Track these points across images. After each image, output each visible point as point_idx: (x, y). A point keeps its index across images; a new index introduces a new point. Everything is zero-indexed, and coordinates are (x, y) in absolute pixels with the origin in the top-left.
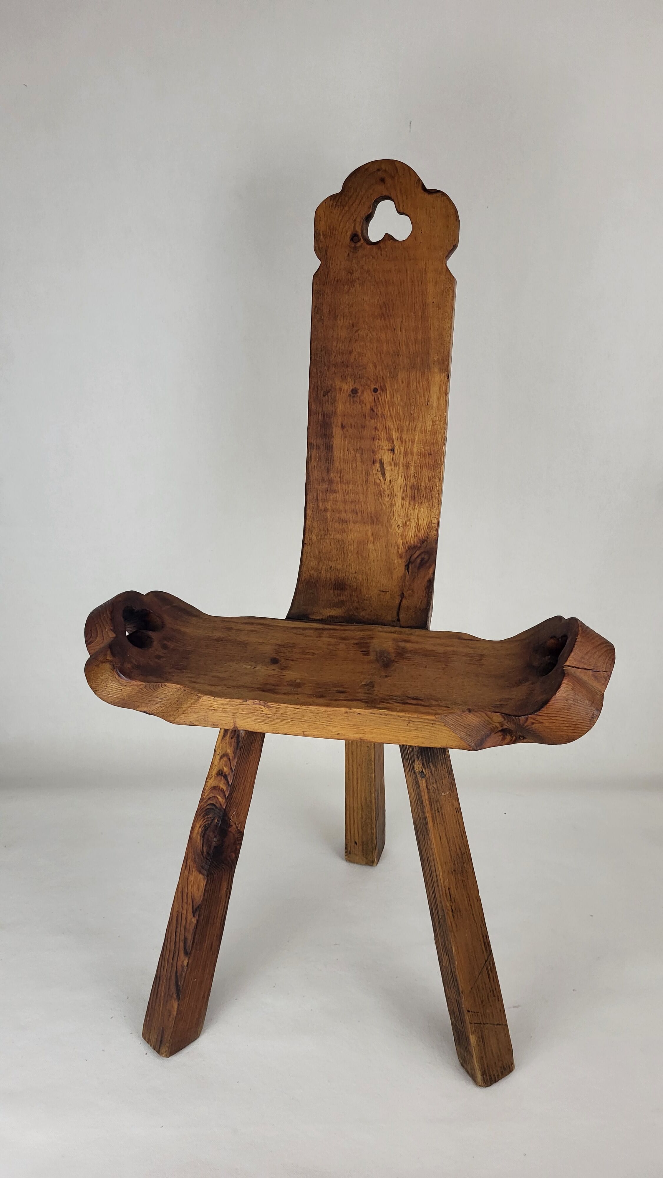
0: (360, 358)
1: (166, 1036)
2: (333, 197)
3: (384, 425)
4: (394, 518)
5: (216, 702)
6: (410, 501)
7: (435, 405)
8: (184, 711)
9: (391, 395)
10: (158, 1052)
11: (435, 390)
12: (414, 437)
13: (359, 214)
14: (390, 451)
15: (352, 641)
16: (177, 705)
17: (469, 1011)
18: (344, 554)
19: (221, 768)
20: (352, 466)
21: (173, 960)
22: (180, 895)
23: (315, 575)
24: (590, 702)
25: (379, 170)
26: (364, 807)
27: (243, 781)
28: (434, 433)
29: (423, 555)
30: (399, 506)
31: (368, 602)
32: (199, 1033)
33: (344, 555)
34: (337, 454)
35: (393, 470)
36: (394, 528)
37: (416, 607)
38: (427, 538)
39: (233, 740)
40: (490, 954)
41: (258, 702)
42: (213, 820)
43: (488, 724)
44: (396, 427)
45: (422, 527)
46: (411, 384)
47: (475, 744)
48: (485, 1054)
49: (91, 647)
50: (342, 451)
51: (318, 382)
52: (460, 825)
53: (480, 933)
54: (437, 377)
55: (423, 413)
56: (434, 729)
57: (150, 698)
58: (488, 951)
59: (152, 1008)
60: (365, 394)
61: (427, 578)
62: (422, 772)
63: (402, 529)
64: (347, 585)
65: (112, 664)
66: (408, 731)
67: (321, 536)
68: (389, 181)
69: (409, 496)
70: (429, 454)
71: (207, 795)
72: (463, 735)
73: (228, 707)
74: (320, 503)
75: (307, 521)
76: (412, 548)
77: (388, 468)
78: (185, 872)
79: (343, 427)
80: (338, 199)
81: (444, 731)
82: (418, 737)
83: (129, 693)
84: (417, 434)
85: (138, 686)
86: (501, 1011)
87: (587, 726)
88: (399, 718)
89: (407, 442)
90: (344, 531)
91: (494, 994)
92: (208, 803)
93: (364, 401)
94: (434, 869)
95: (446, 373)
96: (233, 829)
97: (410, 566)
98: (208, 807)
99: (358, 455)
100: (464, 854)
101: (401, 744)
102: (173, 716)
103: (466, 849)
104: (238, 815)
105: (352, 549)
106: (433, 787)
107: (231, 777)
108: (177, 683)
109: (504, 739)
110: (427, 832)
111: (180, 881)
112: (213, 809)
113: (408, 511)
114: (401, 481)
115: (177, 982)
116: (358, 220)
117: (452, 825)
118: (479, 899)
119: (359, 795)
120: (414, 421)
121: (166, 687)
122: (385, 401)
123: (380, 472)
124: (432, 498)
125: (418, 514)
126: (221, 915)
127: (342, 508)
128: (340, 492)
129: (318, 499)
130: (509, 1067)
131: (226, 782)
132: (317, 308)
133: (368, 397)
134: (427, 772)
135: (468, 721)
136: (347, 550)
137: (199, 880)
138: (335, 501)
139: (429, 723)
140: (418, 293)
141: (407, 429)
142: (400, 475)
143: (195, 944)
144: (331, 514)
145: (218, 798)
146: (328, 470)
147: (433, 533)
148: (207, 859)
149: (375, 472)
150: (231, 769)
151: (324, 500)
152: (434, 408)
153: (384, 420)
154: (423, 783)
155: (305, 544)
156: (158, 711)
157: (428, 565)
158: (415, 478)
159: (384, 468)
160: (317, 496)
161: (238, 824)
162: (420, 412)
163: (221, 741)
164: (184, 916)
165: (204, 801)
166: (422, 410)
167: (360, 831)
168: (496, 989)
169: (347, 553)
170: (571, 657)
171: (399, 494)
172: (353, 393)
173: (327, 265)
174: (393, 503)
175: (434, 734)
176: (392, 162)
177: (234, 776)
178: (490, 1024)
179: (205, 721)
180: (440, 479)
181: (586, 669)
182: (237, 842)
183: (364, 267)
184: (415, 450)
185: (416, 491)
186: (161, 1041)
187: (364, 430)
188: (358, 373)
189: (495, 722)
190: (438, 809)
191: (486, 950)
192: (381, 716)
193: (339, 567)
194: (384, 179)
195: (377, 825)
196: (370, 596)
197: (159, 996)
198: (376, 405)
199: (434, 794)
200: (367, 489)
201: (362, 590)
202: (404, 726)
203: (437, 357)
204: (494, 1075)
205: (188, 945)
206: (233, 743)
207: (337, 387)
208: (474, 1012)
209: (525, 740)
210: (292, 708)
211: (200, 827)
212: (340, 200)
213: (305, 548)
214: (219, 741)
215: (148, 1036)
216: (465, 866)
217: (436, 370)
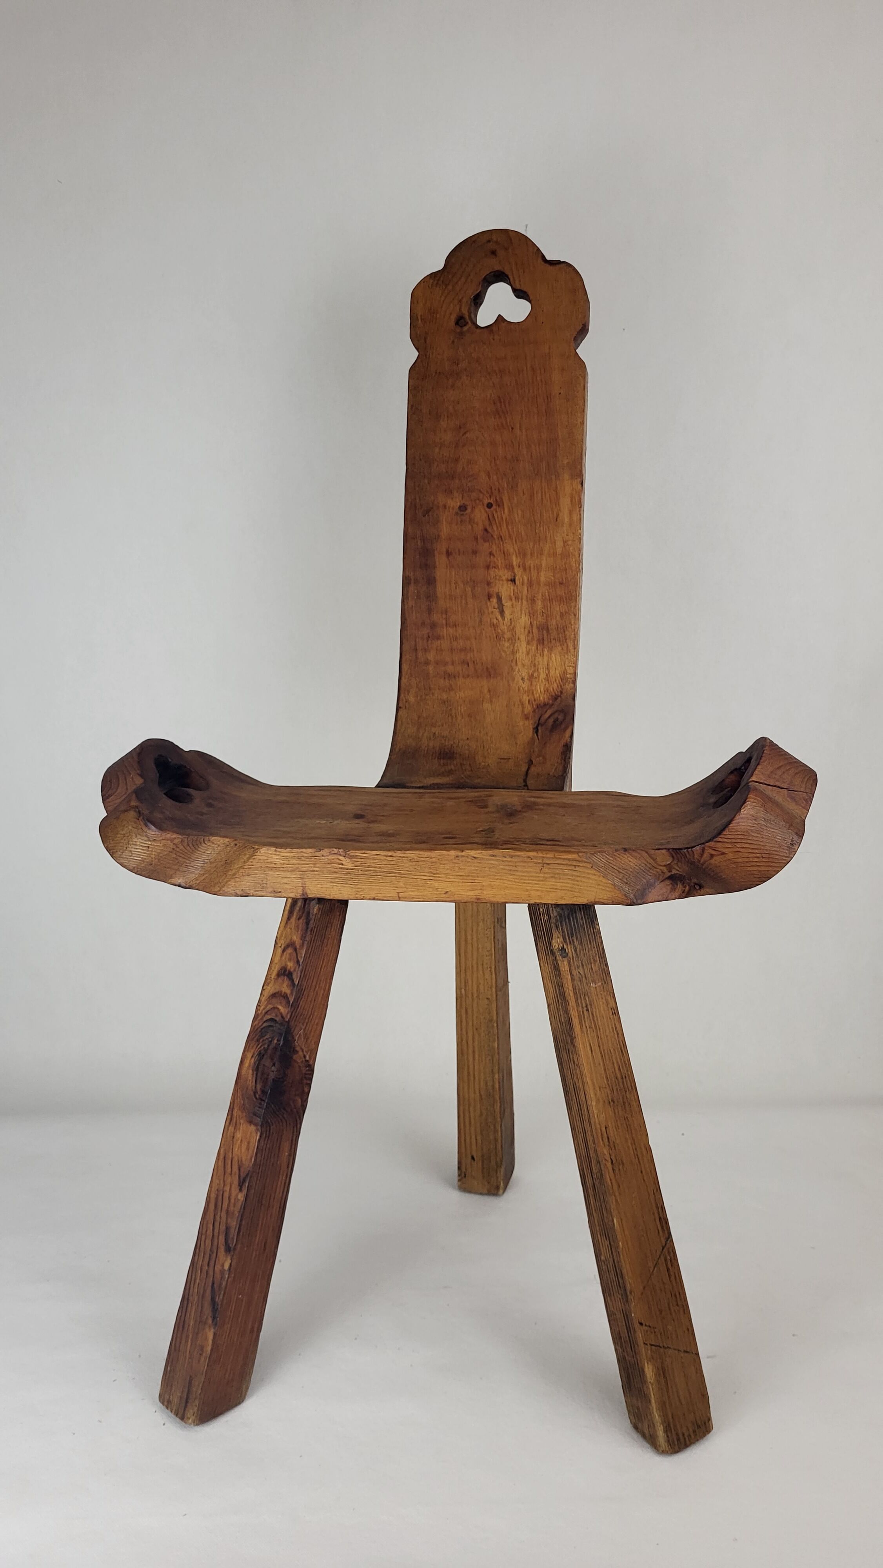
0: (470, 466)
1: (194, 1389)
2: (433, 276)
3: (502, 549)
4: (517, 669)
5: (279, 855)
6: (537, 645)
7: (566, 520)
8: (234, 874)
9: (509, 510)
10: (182, 1418)
11: (565, 502)
12: (540, 562)
13: (465, 292)
14: (509, 582)
15: (464, 800)
16: (225, 868)
17: (641, 1324)
18: (452, 717)
19: (284, 964)
20: (461, 602)
21: (208, 1265)
22: (221, 1163)
23: (414, 744)
24: (788, 824)
25: (489, 241)
26: (483, 1097)
27: (314, 984)
28: (566, 555)
29: (556, 715)
30: (523, 653)
31: (484, 770)
32: (244, 1394)
33: (452, 719)
34: (441, 589)
35: (514, 606)
36: (518, 682)
37: (549, 774)
38: (561, 692)
39: (301, 921)
40: (669, 1237)
41: (336, 851)
42: (271, 1041)
43: (651, 869)
44: (517, 552)
45: (554, 680)
46: (535, 495)
47: (634, 895)
48: (669, 1397)
49: (109, 802)
50: (448, 585)
51: (415, 499)
52: (618, 1034)
53: (653, 1201)
54: (567, 485)
55: (551, 531)
56: (578, 874)
57: (188, 862)
58: (666, 1232)
59: (175, 1350)
60: (477, 511)
61: (562, 743)
62: (563, 948)
63: (527, 683)
64: (456, 754)
65: (137, 810)
66: (542, 881)
67: (421, 696)
68: (501, 253)
69: (536, 639)
70: (560, 583)
71: (264, 1009)
72: (617, 882)
73: (294, 861)
74: (420, 654)
75: (403, 678)
76: (541, 707)
77: (507, 604)
78: (230, 1128)
79: (448, 553)
80: (440, 278)
81: (591, 876)
82: (556, 889)
83: (160, 853)
84: (545, 559)
85: (172, 840)
86: (688, 1330)
87: (785, 857)
88: (529, 860)
89: (532, 570)
90: (451, 689)
91: (677, 1301)
92: (265, 1019)
93: (476, 520)
94: (584, 1099)
95: (579, 480)
96: (298, 1058)
97: (539, 728)
98: (265, 1025)
99: (469, 589)
100: (625, 1077)
101: (532, 902)
102: (219, 884)
103: (627, 1071)
104: (306, 1038)
105: (462, 710)
106: (579, 972)
107: (297, 973)
108: (226, 837)
109: (673, 889)
110: (572, 1042)
111: (223, 1142)
112: (270, 1026)
113: (535, 658)
114: (524, 620)
115: (213, 1299)
116: (464, 300)
117: (608, 1031)
118: (649, 1150)
119: (477, 1078)
120: (539, 541)
121: (210, 844)
122: (502, 518)
123: (498, 610)
124: (566, 639)
125: (548, 662)
126: (280, 1195)
127: (448, 659)
128: (445, 638)
129: (416, 649)
130: (705, 1424)
131: (290, 983)
132: (414, 408)
133: (480, 515)
134: (569, 949)
135: (623, 864)
136: (455, 713)
137: (249, 1133)
138: (439, 650)
139: (570, 865)
140: (540, 383)
141: (531, 553)
142: (523, 612)
143: (241, 1234)
144: (434, 667)
145: (278, 1009)
146: (430, 611)
147: (569, 686)
148: (262, 1100)
149: (490, 610)
150: (298, 962)
151: (425, 650)
152: (565, 525)
153: (501, 543)
154: (564, 966)
155: (400, 707)
156: (198, 882)
157: (563, 726)
158: (543, 615)
159: (502, 604)
160: (416, 645)
161: (307, 1052)
162: (547, 531)
163: (285, 927)
164: (226, 1195)
165: (259, 1018)
166: (550, 528)
167: (479, 1138)
168: (679, 1293)
169: (456, 716)
170: (759, 771)
171: (523, 637)
172: (461, 511)
173: (426, 355)
174: (516, 648)
175: (577, 883)
176: (505, 233)
177: (301, 972)
178: (675, 1349)
179: (263, 888)
180: (575, 615)
181: (779, 787)
182: (305, 1081)
183: (473, 355)
184: (542, 579)
185: (545, 632)
186: (187, 1398)
187: (476, 557)
188: (467, 485)
189: (660, 865)
190: (586, 1006)
191: (663, 1230)
192: (504, 859)
193: (446, 733)
194: (496, 250)
195: (503, 1128)
196: (487, 764)
197: (186, 1326)
198: (490, 524)
199: (581, 984)
200: (481, 633)
201: (477, 758)
202: (537, 873)
203: (567, 461)
204: (683, 1435)
205: (231, 1236)
206: (300, 926)
207: (441, 504)
208: (650, 1327)
209: (702, 891)
210: (382, 856)
211: (252, 1057)
212: (442, 279)
213: (400, 713)
214: (282, 928)
215: (168, 1397)
216: (628, 1096)
217: (566, 476)
